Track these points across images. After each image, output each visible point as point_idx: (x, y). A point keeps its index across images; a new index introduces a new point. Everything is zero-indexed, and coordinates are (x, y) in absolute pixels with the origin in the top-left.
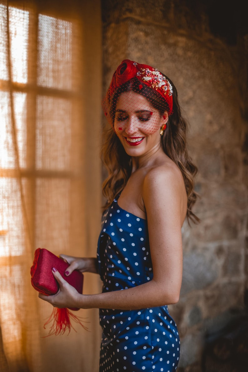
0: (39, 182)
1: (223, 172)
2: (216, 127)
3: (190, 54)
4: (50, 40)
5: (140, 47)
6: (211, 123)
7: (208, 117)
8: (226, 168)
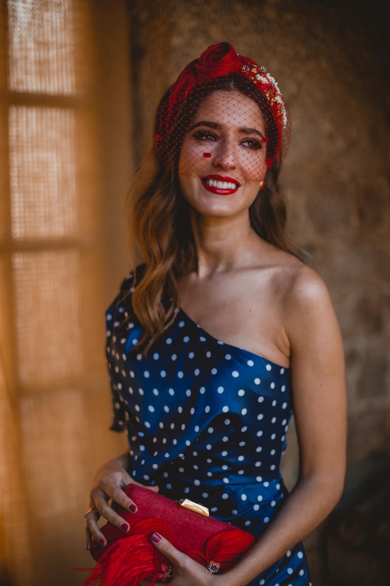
0: (19, 260)
1: (355, 221)
2: (340, 144)
3: (289, 16)
4: (30, 6)
5: (194, 9)
6: (331, 137)
7: (326, 126)
8: (361, 214)
